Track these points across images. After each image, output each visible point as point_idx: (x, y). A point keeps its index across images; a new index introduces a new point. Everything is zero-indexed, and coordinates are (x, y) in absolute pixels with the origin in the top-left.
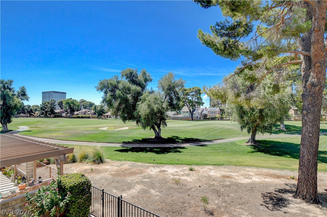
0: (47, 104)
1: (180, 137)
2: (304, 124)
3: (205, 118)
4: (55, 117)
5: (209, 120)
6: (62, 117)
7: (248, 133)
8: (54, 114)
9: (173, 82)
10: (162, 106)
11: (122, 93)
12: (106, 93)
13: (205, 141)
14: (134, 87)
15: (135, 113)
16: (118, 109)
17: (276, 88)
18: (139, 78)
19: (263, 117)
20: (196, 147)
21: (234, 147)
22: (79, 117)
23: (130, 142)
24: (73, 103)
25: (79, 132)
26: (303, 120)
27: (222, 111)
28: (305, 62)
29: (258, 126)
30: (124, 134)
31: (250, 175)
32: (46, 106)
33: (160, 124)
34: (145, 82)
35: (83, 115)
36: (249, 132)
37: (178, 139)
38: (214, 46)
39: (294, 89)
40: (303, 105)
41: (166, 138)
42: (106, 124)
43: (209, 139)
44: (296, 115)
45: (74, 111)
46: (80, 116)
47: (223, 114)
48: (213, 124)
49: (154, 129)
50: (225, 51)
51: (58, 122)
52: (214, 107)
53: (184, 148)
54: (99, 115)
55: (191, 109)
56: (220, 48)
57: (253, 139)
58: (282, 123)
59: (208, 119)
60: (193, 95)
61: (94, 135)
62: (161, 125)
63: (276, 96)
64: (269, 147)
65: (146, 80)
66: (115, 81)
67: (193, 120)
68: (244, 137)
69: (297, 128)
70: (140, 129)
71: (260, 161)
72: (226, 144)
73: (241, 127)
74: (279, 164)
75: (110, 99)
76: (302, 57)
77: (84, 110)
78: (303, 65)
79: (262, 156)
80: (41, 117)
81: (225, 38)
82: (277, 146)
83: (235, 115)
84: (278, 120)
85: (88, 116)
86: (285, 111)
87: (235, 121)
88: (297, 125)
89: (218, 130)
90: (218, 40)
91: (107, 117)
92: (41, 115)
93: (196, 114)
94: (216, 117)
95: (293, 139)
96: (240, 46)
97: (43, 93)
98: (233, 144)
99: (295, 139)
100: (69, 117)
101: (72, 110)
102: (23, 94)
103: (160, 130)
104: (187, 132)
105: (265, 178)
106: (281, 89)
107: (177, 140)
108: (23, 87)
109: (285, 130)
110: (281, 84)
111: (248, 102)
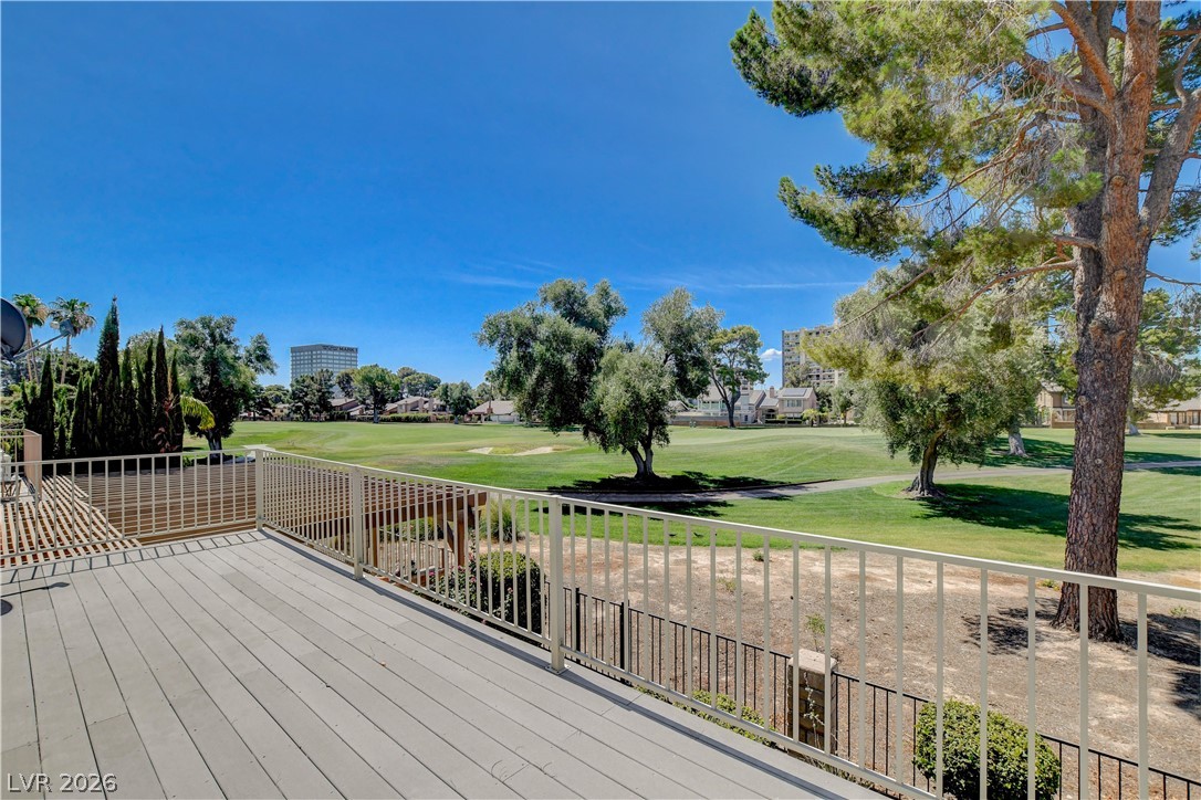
0: (308, 382)
1: (709, 473)
2: (1082, 431)
3: (770, 419)
4: (332, 419)
5: (781, 427)
6: (350, 418)
7: (911, 464)
8: (328, 411)
9: (687, 316)
10: (658, 386)
11: (547, 350)
12: (504, 349)
13: (782, 485)
14: (578, 333)
15: (583, 406)
16: (534, 396)
17: (1002, 335)
18: (590, 306)
19: (957, 414)
20: (758, 501)
21: (871, 504)
22: (399, 420)
23: (570, 488)
24: (383, 379)
25: (421, 460)
26: (1079, 420)
27: (823, 399)
28: (1084, 265)
29: (942, 441)
30: (546, 465)
31: (926, 575)
32: (307, 387)
33: (650, 438)
34: (607, 317)
35: (412, 415)
36: (914, 460)
37: (702, 479)
38: (826, 223)
39: (1051, 329)
40: (1080, 383)
41: (669, 477)
42: (483, 438)
43: (794, 481)
44: (1060, 410)
45: (384, 402)
46: (403, 415)
47: (826, 408)
48: (801, 437)
49: (634, 452)
50: (857, 236)
51: (345, 435)
52: (795, 386)
53: (724, 504)
54: (456, 414)
55: (729, 393)
56: (844, 229)
57: (926, 479)
58: (1014, 433)
59: (781, 423)
60: (733, 351)
61: (464, 469)
62: (654, 442)
63: (1001, 356)
64: (975, 504)
65: (609, 312)
66: (528, 315)
67: (732, 425)
68: (901, 474)
69: (1063, 450)
70: (593, 451)
71: (952, 542)
72: (845, 494)
73: (891, 446)
74: (1007, 549)
75: (517, 369)
76: (1076, 252)
77: (412, 399)
78: (1080, 274)
79: (954, 528)
80: (292, 420)
81: (859, 202)
82: (999, 500)
83: (874, 411)
84: (1003, 425)
85: (425, 415)
86: (1026, 398)
87: (873, 427)
88: (1062, 441)
89: (817, 454)
90: (840, 208)
91: (479, 419)
92: (291, 415)
93: (743, 407)
94: (805, 416)
95: (1049, 481)
96: (898, 221)
97: (294, 350)
98: (867, 493)
99: (1056, 481)
100: (372, 419)
101: (380, 400)
102: (261, 357)
103: (649, 453)
104: (725, 460)
105: (967, 582)
106: (1018, 338)
107: (701, 483)
108: (261, 337)
109: (1025, 455)
110: (1016, 323)
111: (923, 374)
